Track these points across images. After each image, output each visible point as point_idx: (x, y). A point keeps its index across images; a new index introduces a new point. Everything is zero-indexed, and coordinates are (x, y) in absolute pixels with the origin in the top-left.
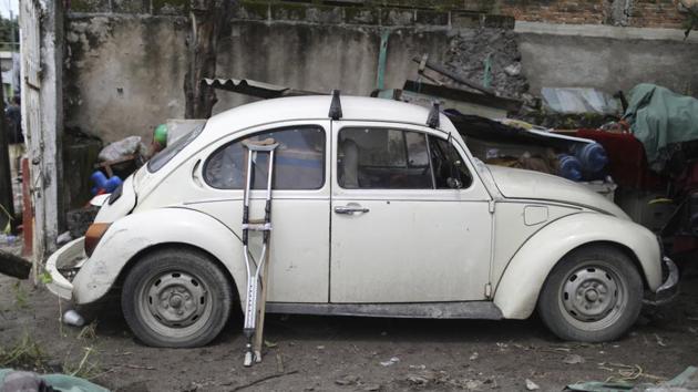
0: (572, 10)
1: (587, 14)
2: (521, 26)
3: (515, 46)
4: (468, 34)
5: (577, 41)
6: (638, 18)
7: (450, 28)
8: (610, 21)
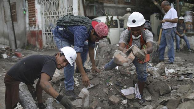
0: (109, 1)
1: (112, 2)
2: (105, 4)
3: (103, 8)
4: (97, 6)
5: (110, 7)
6: (119, 3)
7: (94, 4)
8: (115, 3)
